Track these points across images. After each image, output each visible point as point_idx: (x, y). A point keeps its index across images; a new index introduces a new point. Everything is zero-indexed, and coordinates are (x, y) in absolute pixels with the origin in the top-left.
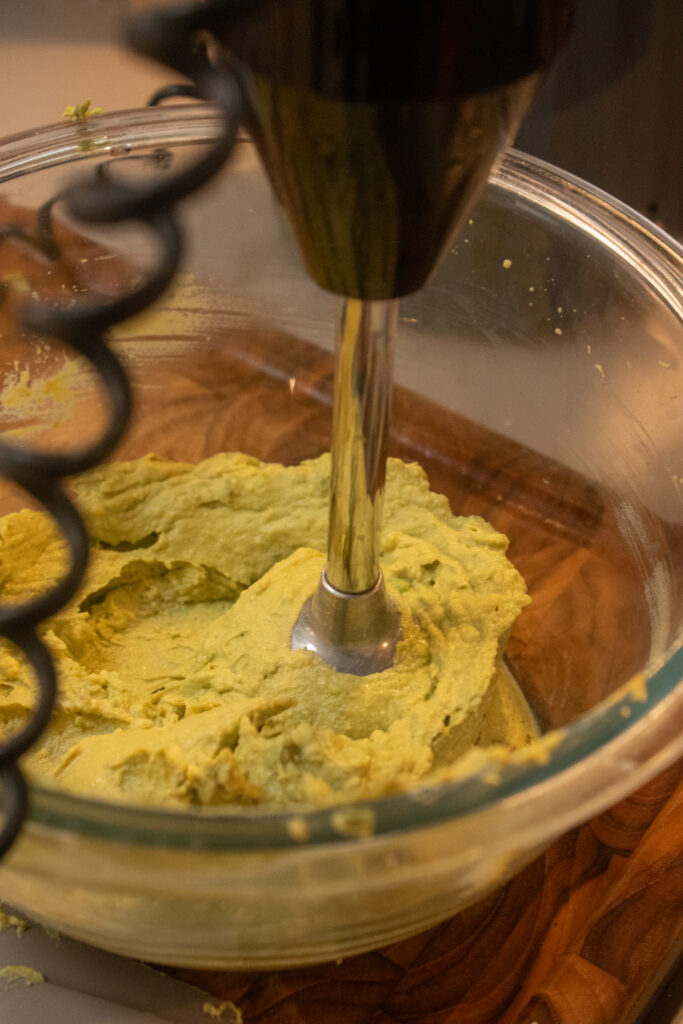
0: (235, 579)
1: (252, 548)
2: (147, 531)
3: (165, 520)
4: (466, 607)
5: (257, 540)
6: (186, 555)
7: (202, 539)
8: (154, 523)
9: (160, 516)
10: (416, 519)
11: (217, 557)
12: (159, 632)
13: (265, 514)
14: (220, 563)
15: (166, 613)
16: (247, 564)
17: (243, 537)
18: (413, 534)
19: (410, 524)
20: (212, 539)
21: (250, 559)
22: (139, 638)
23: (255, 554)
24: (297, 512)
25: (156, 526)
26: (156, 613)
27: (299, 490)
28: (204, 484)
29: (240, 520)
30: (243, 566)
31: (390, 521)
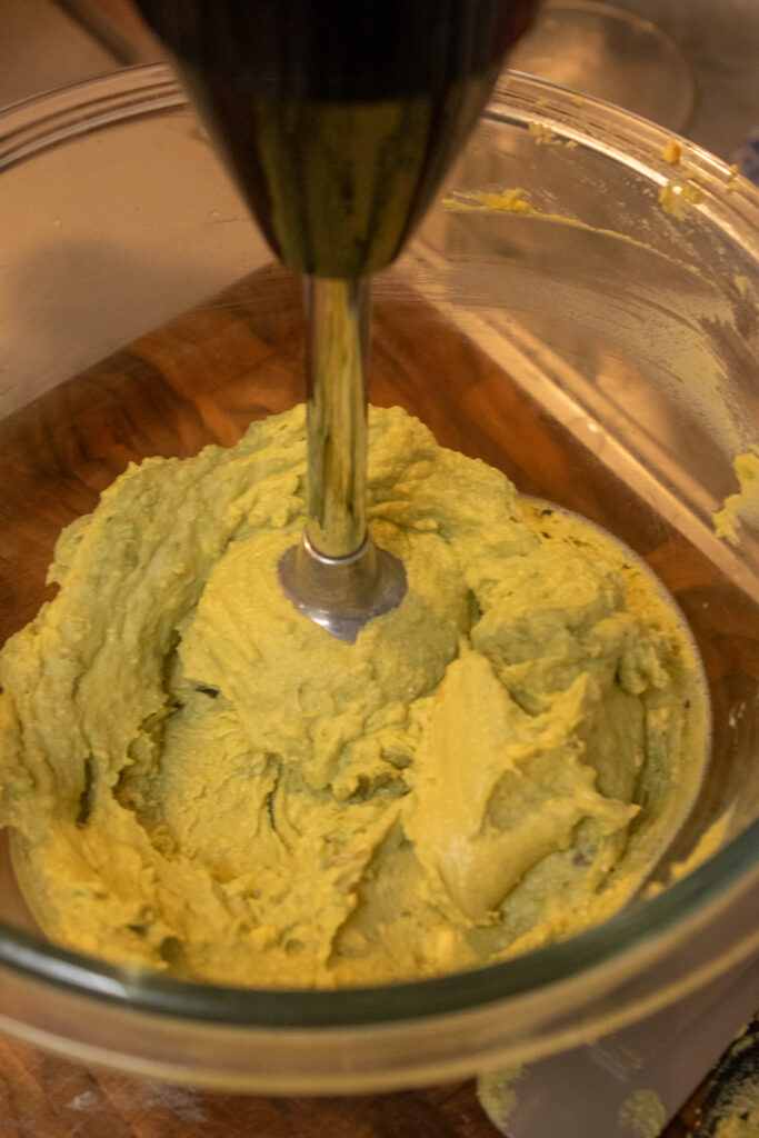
0: (161, 707)
1: (137, 672)
2: (81, 767)
3: (79, 742)
4: (386, 463)
5: (134, 661)
6: (125, 739)
7: (111, 716)
8: (77, 755)
9: (73, 746)
10: (229, 480)
11: (133, 711)
12: (189, 809)
13: (111, 639)
14: (141, 712)
15: (164, 796)
16: (148, 687)
17: (124, 674)
18: (242, 491)
19: (229, 489)
20: (113, 705)
21: (145, 682)
22: (190, 831)
23: (142, 673)
24: (129, 605)
25: (81, 754)
26: (160, 805)
27: (107, 589)
28: (49, 685)
29: (103, 668)
30: (148, 692)
31: (209, 509)
